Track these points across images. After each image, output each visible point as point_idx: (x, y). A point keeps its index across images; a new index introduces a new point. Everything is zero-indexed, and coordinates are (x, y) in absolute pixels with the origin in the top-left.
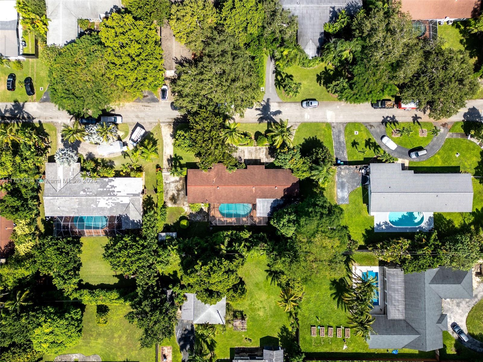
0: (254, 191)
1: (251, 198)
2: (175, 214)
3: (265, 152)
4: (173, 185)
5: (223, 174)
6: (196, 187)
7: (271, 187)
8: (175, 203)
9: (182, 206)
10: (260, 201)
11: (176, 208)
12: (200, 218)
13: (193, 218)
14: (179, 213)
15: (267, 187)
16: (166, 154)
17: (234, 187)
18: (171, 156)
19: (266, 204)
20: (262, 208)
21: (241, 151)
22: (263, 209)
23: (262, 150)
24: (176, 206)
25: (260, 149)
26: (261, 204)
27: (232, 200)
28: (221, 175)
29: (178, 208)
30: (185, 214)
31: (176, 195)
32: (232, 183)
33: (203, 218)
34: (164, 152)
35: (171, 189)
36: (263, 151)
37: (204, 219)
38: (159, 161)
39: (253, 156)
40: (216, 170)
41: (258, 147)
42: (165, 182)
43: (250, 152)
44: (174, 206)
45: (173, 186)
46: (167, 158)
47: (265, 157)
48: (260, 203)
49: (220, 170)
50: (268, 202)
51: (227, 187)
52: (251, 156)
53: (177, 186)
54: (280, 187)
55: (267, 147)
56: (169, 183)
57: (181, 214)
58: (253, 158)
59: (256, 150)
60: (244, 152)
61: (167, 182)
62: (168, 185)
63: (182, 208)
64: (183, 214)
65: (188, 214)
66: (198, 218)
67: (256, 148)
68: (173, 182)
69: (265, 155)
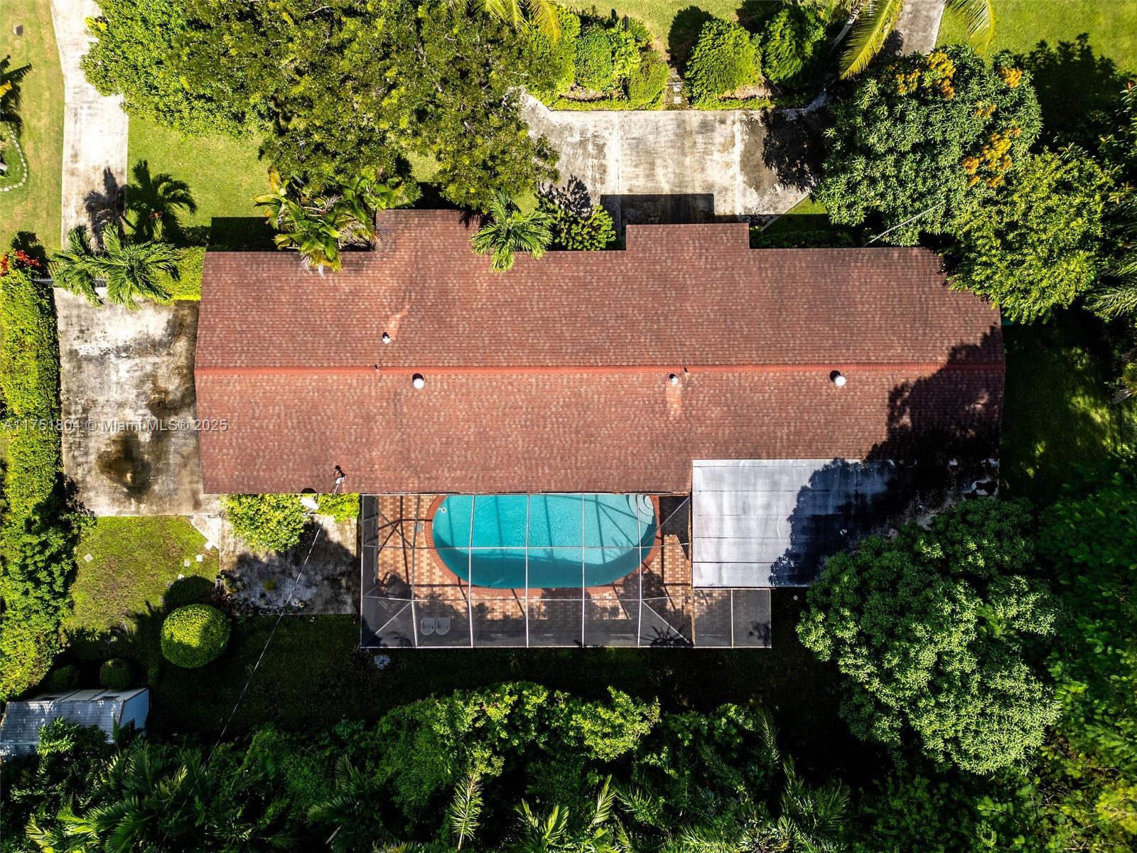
0: (675, 408)
1: (655, 457)
2: (140, 565)
3: (739, 148)
4: (123, 370)
5: (453, 283)
6: (262, 377)
7: (800, 373)
8: (138, 490)
9: (186, 510)
10: (717, 478)
11: (143, 523)
12: (308, 594)
13: (259, 588)
14: (167, 555)
15: (772, 373)
16: (81, 166)
17: (532, 378)
18: (108, 177)
19: (759, 498)
20: (729, 527)
21: (583, 143)
22: (743, 537)
23: (719, 136)
24: (145, 510)
25: (706, 127)
26: (727, 500)
27: (519, 470)
28: (443, 291)
29: (162, 522)
30: (206, 564)
31: (145, 438)
32: (521, 345)
33: (327, 592)
34: (67, 152)
35: (115, 395)
36: (729, 144)
37: (336, 600)
38: (34, 214)
39: (660, 171)
40: (404, 255)
41: (693, 117)
42: (73, 354)
43: (643, 152)
44: (131, 511)
45: (124, 375)
46: (86, 190)
47: (741, 178)
48: (718, 492)
49: (433, 259)
50: (774, 487)
51: (478, 379)
52: (651, 175)
53: (153, 377)
54: (865, 374)
55: (757, 115)
56: (101, 359)
57: (176, 567)
58: (664, 184)
59: (683, 132)
60: (600, 148)
61: (84, 349)
62: (90, 369)
63: (185, 524)
64: (191, 564)
65: (227, 562)
66: (295, 593)
67: (681, 124)
68: (125, 351)
69: (745, 164)
